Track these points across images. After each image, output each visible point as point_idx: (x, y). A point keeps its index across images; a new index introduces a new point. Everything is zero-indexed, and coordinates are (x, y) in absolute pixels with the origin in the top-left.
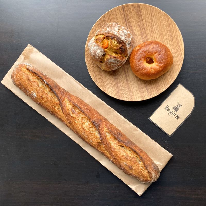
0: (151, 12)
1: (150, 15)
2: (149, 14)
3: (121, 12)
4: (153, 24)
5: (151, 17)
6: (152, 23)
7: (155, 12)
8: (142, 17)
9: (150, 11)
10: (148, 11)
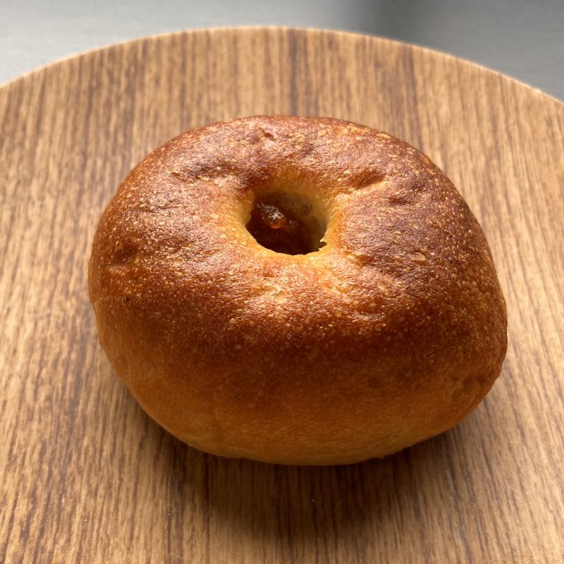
0: (492, 108)
1: (487, 125)
2: (473, 120)
3: (275, 62)
4: (504, 184)
5: (489, 142)
6: (496, 177)
7: (522, 112)
8: (419, 128)
9: (484, 101)
10: (470, 102)
